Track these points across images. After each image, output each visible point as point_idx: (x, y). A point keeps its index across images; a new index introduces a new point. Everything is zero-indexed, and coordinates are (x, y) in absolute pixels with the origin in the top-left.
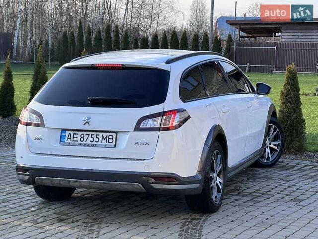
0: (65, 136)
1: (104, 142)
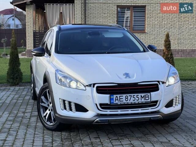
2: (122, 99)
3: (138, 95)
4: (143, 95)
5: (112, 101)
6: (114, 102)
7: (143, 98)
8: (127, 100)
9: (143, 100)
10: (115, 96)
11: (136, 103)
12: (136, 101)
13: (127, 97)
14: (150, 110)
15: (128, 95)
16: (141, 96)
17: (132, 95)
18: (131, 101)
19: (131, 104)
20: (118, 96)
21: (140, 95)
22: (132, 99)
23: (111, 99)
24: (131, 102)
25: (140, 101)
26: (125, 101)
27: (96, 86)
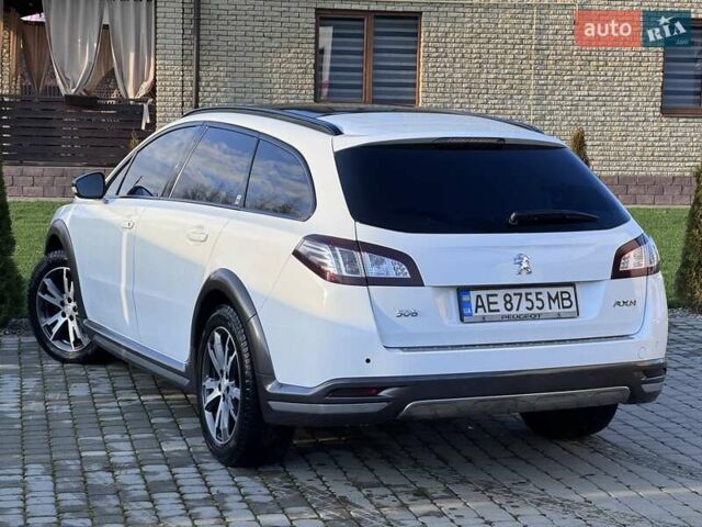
0: (469, 302)
1: (555, 306)
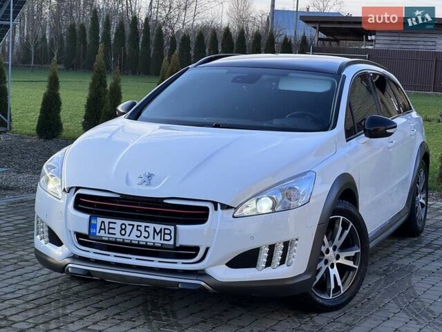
2: (114, 228)
3: (148, 227)
4: (158, 227)
5: (93, 231)
6: (98, 234)
7: (158, 234)
8: (123, 232)
9: (158, 241)
10: (100, 220)
11: (141, 243)
12: (142, 239)
13: (123, 227)
14: (180, 265)
15: (127, 222)
16: (155, 231)
17: (136, 223)
18: (131, 238)
19: (131, 244)
20: (107, 221)
21: (152, 226)
22: (135, 232)
23: (91, 226)
24: (131, 240)
25: (150, 239)
26: (118, 236)
27: (78, 192)
